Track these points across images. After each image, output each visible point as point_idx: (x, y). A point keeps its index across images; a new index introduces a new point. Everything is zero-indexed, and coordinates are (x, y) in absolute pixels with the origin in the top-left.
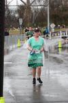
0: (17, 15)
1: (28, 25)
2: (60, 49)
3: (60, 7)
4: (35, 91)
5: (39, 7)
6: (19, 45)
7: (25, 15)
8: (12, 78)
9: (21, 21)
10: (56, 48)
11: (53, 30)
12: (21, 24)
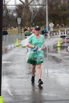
0: (15, 15)
1: (27, 24)
2: (59, 48)
3: (59, 6)
4: (34, 90)
5: (38, 7)
6: (17, 44)
7: (23, 14)
8: (10, 77)
9: (19, 20)
10: (55, 47)
11: (52, 30)
12: (19, 23)
